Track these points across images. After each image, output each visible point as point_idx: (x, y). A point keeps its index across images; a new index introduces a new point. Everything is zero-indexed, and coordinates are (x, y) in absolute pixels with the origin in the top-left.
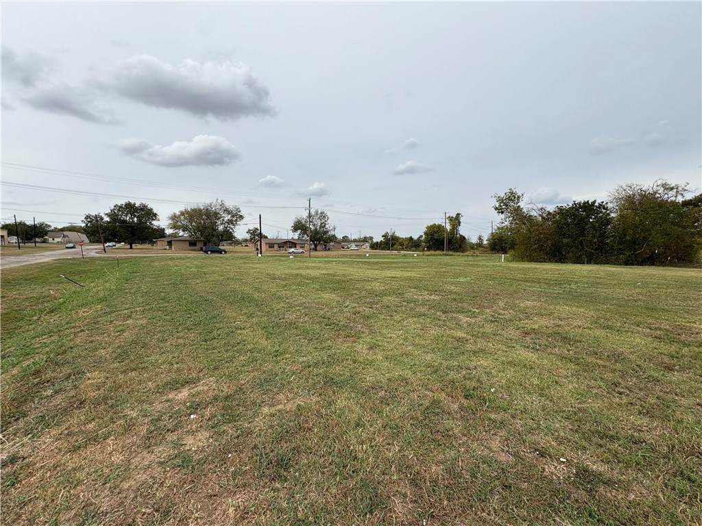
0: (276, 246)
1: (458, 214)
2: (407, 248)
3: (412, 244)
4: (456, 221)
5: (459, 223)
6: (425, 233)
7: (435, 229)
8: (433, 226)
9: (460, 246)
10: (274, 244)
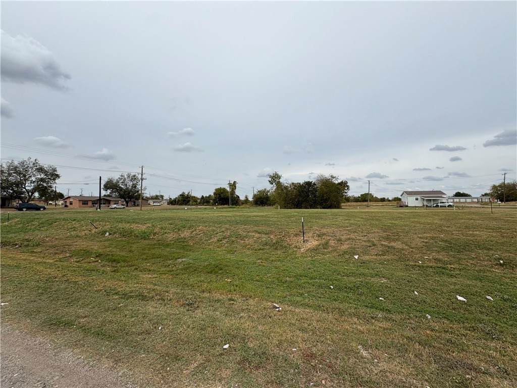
0: (90, 204)
1: (235, 182)
2: (200, 204)
3: (205, 201)
4: (233, 186)
5: (235, 187)
6: (214, 194)
7: (222, 191)
8: (220, 189)
9: (237, 202)
10: (88, 201)
